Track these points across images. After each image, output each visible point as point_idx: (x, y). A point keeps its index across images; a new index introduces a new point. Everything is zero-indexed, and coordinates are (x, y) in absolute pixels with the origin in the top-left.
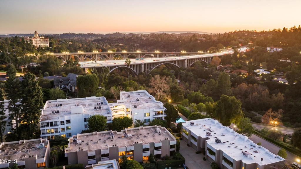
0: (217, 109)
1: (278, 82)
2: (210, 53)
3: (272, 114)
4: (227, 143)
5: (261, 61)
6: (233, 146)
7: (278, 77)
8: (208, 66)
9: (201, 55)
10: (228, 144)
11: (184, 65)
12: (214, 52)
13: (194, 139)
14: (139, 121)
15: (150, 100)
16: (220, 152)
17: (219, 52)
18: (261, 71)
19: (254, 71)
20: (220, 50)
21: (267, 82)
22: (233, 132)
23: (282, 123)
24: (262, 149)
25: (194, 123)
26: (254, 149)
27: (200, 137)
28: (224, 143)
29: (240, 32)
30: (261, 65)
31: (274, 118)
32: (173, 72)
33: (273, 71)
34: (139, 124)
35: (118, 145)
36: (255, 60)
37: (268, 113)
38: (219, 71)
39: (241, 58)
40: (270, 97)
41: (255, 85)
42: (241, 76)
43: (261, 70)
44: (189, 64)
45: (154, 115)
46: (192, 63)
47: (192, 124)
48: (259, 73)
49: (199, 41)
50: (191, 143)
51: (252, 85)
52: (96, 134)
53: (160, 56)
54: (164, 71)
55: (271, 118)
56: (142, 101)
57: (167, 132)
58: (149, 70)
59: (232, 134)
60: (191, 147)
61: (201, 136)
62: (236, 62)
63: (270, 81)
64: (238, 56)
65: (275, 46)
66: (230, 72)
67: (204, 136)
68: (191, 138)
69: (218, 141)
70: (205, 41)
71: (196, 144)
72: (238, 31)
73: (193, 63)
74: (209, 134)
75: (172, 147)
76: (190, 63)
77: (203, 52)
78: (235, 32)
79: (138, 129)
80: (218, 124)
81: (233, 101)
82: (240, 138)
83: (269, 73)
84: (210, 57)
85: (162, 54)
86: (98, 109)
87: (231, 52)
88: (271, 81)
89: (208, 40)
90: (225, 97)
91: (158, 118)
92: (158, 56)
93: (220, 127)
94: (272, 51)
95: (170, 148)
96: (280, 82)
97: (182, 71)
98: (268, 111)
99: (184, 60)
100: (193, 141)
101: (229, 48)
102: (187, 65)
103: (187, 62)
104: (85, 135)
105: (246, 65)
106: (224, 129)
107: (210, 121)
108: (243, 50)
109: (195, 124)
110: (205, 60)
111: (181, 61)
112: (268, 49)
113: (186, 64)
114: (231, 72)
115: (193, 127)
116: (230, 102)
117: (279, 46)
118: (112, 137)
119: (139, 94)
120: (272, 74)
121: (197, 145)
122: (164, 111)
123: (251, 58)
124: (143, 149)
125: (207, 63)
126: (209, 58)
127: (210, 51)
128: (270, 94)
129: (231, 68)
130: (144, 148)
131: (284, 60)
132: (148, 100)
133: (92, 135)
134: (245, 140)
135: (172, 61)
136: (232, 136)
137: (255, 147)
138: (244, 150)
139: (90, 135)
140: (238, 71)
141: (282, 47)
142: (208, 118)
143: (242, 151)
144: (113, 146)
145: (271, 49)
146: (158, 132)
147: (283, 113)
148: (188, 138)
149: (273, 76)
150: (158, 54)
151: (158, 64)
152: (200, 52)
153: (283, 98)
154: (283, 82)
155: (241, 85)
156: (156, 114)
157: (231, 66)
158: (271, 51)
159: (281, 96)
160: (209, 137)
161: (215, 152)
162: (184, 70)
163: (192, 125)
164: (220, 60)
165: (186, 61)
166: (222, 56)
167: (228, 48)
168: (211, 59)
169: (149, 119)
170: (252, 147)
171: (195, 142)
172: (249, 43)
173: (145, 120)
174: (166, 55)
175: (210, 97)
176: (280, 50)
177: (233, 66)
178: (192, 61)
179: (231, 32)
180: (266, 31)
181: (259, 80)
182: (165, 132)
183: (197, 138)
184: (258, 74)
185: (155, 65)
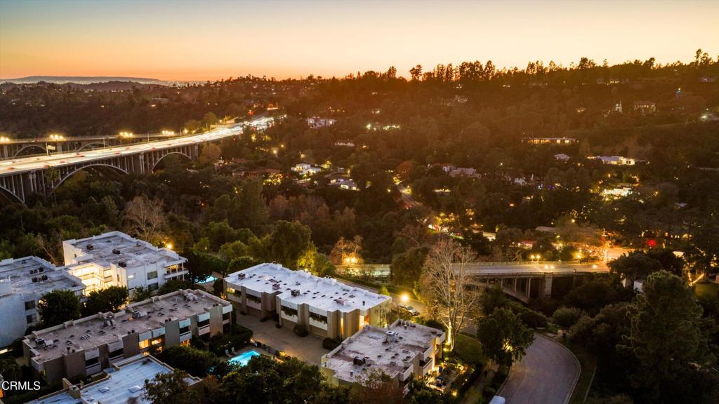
0: (273, 246)
1: (340, 186)
2: (190, 134)
3: (345, 246)
4: (309, 293)
5: (302, 147)
6: (318, 296)
7: (338, 176)
8: (194, 166)
9: (170, 140)
10: (310, 295)
11: (137, 167)
12: (200, 132)
13: (254, 300)
14: (140, 290)
15: (140, 248)
16: (304, 306)
17: (209, 130)
18: (306, 170)
19: (292, 169)
20: (212, 126)
21: (320, 188)
22: (311, 277)
23: (362, 260)
24: (359, 291)
25: (244, 275)
26: (349, 294)
27: (265, 294)
28: (305, 294)
29: (241, 80)
30: (302, 156)
31: (348, 251)
32: (117, 185)
33: (325, 166)
34: (143, 294)
35: (136, 331)
36: (289, 146)
37: (339, 247)
38: (224, 174)
39: (260, 143)
40: (332, 218)
41: (300, 197)
42: (270, 180)
43: (306, 166)
44: (148, 164)
45: (165, 275)
46: (155, 161)
47: (242, 277)
48: (302, 172)
49: (153, 106)
50: (248, 308)
51: (295, 198)
52: (71, 325)
53: (65, 147)
54: (92, 185)
55: (344, 255)
56: (126, 254)
57: (207, 297)
58: (50, 185)
59: (310, 280)
60: (248, 314)
61: (267, 292)
62: (253, 153)
63: (324, 187)
64: (253, 138)
65: (322, 117)
66: (245, 176)
67: (270, 290)
68: (247, 300)
69: (295, 294)
70: (168, 104)
71: (258, 306)
72: (235, 78)
73: (159, 160)
74: (276, 286)
75: (225, 317)
76: (150, 160)
77: (175, 132)
78: (229, 81)
79: (151, 302)
80: (282, 270)
81: (297, 228)
82: (324, 283)
83: (320, 170)
84: (195, 144)
85: (72, 143)
86: (42, 282)
87: (238, 130)
88: (327, 186)
89: (176, 103)
90: (284, 223)
91: (174, 278)
92: (60, 148)
93: (289, 274)
94: (318, 126)
95: (223, 320)
96: (342, 186)
97: (138, 183)
98: (339, 242)
99: (136, 156)
100: (252, 304)
101: (229, 119)
102: (146, 165)
103: (145, 160)
104: (51, 332)
105: (273, 157)
106: (296, 275)
107: (267, 267)
108: (261, 123)
109: (247, 276)
110: (183, 152)
111: (128, 157)
112: (311, 121)
113: (142, 164)
114: (246, 174)
115: (243, 281)
116: (294, 232)
117: (330, 116)
118: (111, 322)
119: (109, 241)
120: (327, 172)
121: (260, 309)
122: (184, 264)
123: (281, 141)
124: (180, 329)
125: (190, 158)
126: (192, 146)
127: (190, 130)
128: (331, 212)
129: (246, 165)
130: (181, 326)
131: (342, 144)
132: (136, 248)
133: (64, 328)
134: (333, 284)
135: (108, 160)
136: (312, 283)
137: (348, 291)
138: (336, 297)
139: (60, 329)
140: (262, 171)
141: (334, 116)
142: (264, 264)
143: (333, 299)
144: (129, 333)
145: (316, 120)
146: (191, 298)
147: (363, 242)
148: (240, 302)
149: (327, 176)
150: (60, 142)
151: (73, 170)
152: (166, 133)
153: (354, 216)
154: (347, 187)
155: (276, 199)
156: (168, 273)
157: (244, 161)
158: (315, 125)
159: (350, 213)
160: (279, 290)
161: (296, 308)
162: (140, 178)
163: (242, 279)
164: (219, 149)
165: (141, 157)
166: (222, 141)
167: (226, 120)
168: (197, 148)
169: (157, 283)
170: (345, 292)
171: (256, 304)
172: (269, 109)
173: (149, 285)
174: (82, 143)
175: (246, 229)
176: (331, 122)
177: (248, 161)
178: (155, 157)
179: (220, 81)
180: (295, 80)
181: (305, 187)
182: (203, 298)
183: (260, 296)
184: (301, 174)
185: (65, 172)
